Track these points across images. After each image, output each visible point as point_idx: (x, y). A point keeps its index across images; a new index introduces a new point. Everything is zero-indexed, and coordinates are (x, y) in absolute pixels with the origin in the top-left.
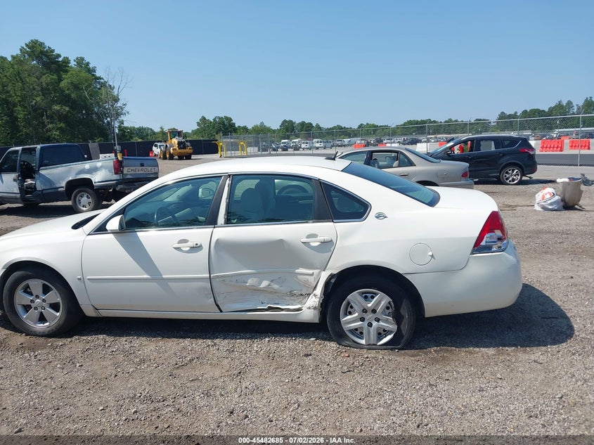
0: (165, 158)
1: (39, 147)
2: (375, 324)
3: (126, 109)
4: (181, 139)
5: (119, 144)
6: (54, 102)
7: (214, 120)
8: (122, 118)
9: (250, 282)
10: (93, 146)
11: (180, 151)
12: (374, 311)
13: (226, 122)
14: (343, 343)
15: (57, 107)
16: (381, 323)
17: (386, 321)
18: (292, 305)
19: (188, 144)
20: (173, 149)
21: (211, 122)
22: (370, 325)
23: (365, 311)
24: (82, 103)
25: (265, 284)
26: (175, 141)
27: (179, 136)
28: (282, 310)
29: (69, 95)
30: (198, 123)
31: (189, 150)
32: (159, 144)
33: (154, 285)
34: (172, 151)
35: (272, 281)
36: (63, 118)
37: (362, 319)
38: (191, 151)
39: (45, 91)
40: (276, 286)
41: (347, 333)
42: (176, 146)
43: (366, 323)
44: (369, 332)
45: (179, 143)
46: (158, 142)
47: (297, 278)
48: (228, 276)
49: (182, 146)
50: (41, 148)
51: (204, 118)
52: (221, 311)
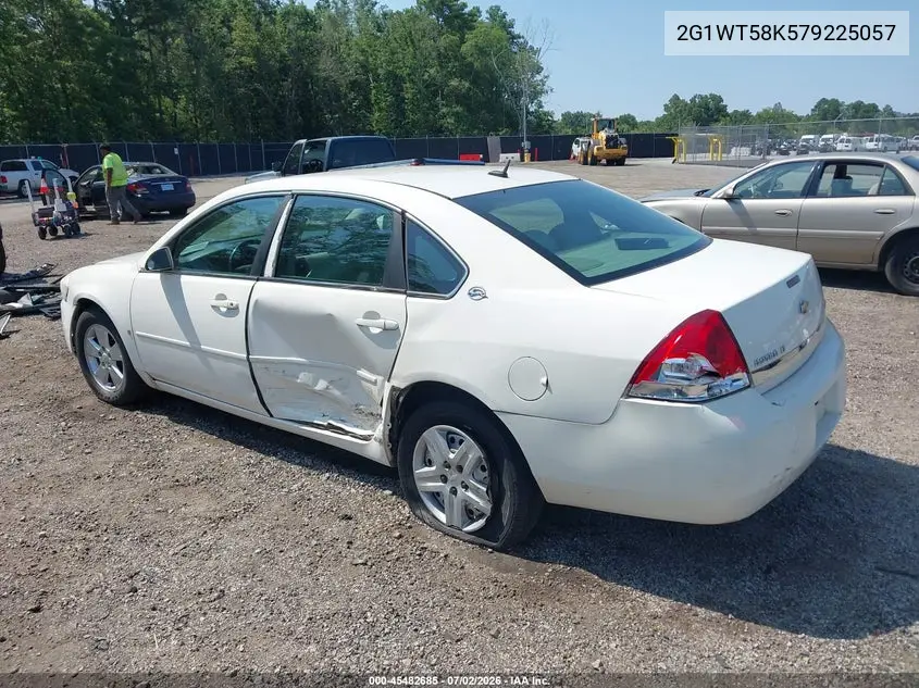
0: (585, 163)
1: (330, 139)
2: (461, 490)
3: (549, 83)
4: (612, 133)
5: (528, 140)
6: (451, 75)
7: (693, 100)
8: (543, 99)
9: (303, 377)
10: (493, 141)
11: (608, 151)
12: (460, 469)
13: (711, 104)
14: (418, 512)
15: (454, 83)
16: (470, 494)
17: (476, 492)
18: (362, 428)
19: (623, 140)
20: (598, 149)
21: (686, 104)
22: (454, 492)
23: (447, 465)
24: (488, 76)
25: (321, 385)
26: (603, 135)
27: (610, 127)
28: (347, 433)
29: (471, 64)
30: (665, 105)
31: (621, 151)
32: (581, 140)
33: (194, 357)
34: (595, 151)
35: (331, 382)
36: (461, 99)
37: (444, 479)
38: (626, 152)
39: (443, 58)
40: (337, 393)
41: (422, 496)
42: (603, 144)
43: (448, 488)
44: (451, 505)
45: (609, 139)
46: (581, 136)
47: (360, 383)
48: (272, 362)
49: (612, 144)
50: (333, 141)
51: (676, 97)
52: (271, 416)
